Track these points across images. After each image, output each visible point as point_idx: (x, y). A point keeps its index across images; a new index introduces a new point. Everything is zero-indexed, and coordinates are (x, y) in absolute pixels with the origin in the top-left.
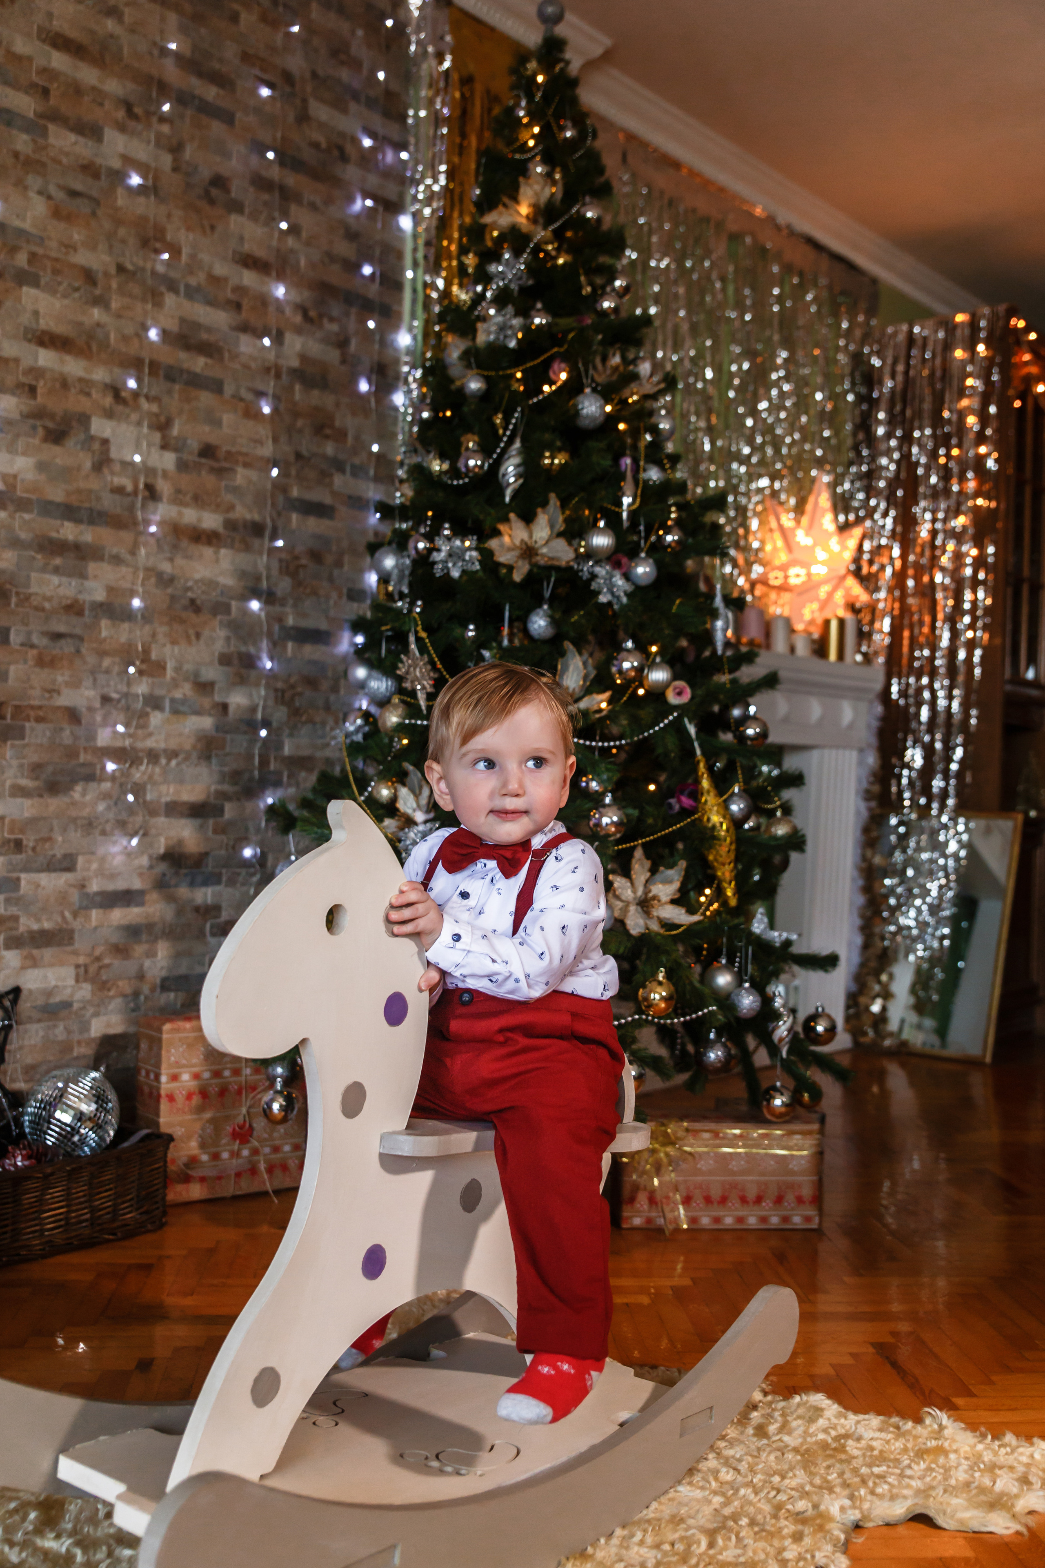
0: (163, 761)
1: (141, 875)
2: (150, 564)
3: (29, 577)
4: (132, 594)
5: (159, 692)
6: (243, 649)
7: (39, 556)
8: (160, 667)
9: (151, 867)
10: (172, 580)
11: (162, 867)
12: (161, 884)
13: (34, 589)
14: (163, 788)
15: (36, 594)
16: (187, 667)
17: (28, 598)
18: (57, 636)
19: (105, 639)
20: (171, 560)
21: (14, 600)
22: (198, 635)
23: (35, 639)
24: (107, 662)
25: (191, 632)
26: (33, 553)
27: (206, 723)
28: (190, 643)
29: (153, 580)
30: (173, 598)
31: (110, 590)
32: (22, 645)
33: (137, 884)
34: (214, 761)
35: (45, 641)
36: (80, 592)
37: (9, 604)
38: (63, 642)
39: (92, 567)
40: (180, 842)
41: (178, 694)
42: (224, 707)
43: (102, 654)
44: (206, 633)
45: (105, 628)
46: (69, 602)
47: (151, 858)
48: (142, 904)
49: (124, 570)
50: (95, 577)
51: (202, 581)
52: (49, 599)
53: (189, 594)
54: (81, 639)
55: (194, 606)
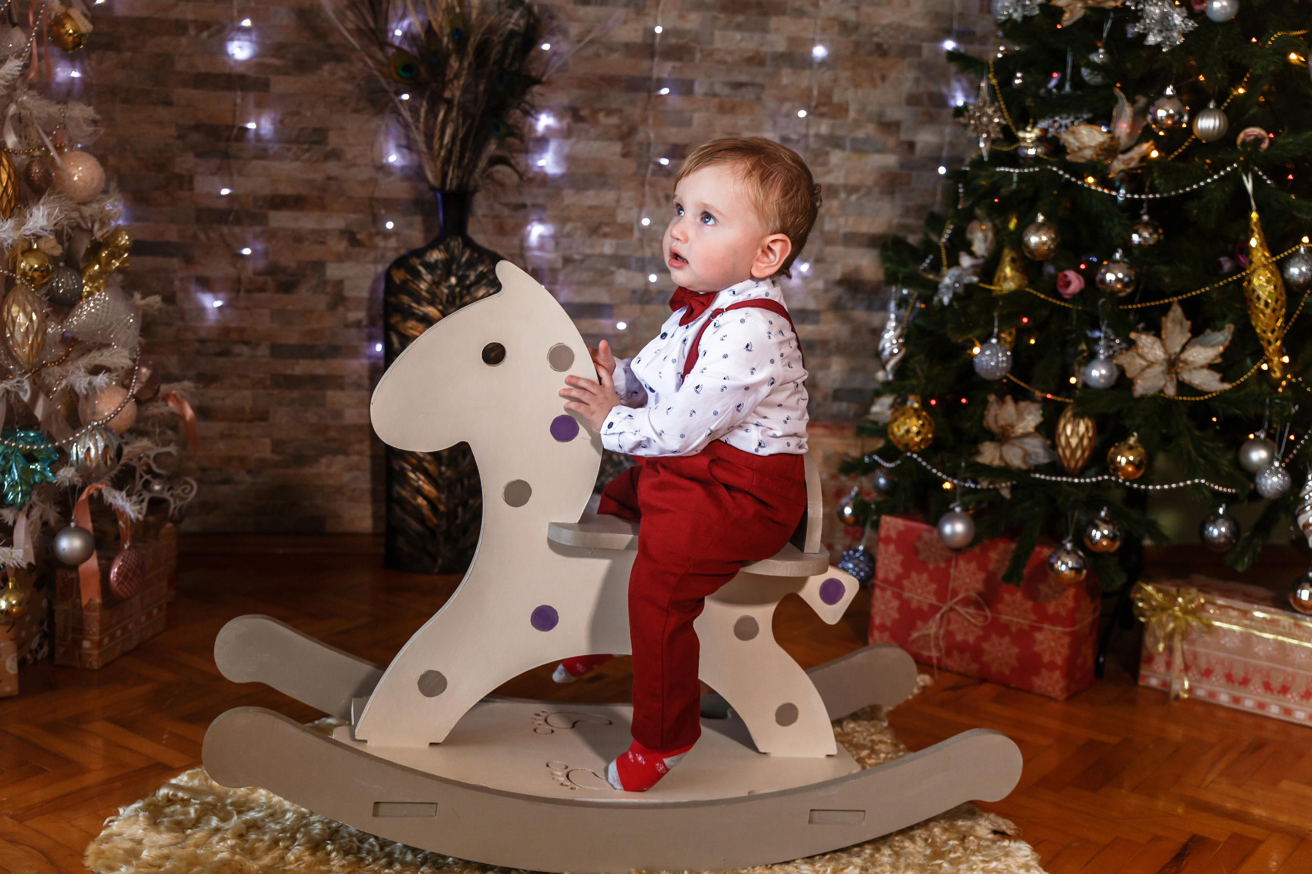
0: (843, 196)
1: (816, 297)
2: (832, 14)
3: (712, 34)
4: (813, 42)
5: (839, 132)
6: (934, 89)
7: (722, 16)
8: (842, 109)
9: (826, 291)
10: (857, 27)
11: (838, 291)
12: (836, 307)
13: (718, 44)
14: (842, 221)
15: (719, 50)
16: (872, 108)
17: (711, 54)
18: (738, 86)
19: (786, 86)
20: (857, 8)
21: (698, 56)
22: (883, 78)
23: (718, 88)
24: (786, 107)
25: (877, 75)
26: (716, 13)
27: (890, 160)
28: (874, 85)
29: (836, 29)
30: (857, 45)
31: (793, 40)
32: (706, 94)
33: (811, 305)
34: (898, 196)
35: (726, 91)
36: (762, 45)
37: (692, 60)
38: (744, 91)
39: (774, 22)
40: (857, 270)
41: (861, 134)
42: (911, 145)
43: (782, 100)
44: (893, 75)
45: (787, 77)
46: (751, 54)
47: (826, 282)
48: (817, 322)
49: (806, 21)
50: (777, 30)
51: (889, 26)
52: (731, 53)
53: (876, 39)
54: (762, 87)
55: (881, 51)
